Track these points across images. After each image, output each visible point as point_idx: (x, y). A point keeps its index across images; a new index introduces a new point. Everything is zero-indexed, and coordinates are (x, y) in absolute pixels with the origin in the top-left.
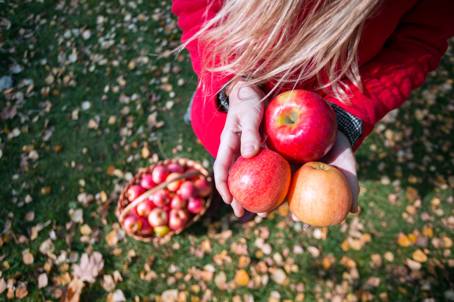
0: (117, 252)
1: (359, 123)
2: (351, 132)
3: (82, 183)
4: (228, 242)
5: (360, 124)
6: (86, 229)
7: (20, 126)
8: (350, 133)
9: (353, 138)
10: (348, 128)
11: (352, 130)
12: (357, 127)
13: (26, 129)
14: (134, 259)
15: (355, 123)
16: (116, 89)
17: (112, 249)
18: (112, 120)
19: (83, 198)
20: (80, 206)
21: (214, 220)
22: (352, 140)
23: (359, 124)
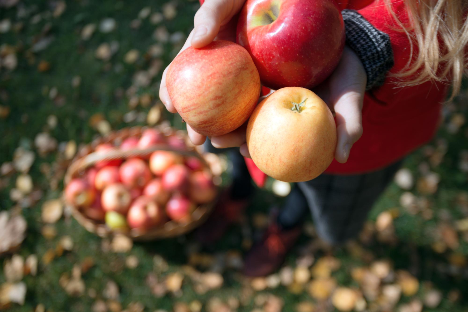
0: (49, 232)
1: (382, 40)
2: (366, 52)
3: (52, 122)
4: (211, 293)
5: (384, 43)
6: (25, 183)
7: (14, 20)
8: (365, 54)
9: (370, 63)
10: (362, 46)
11: (368, 49)
12: (379, 46)
13: (18, 26)
14: (66, 253)
15: (376, 39)
16: (157, 18)
17: (44, 224)
18: (132, 56)
19: (43, 141)
20: (34, 149)
21: (205, 250)
22: (367, 66)
23: (382, 42)
